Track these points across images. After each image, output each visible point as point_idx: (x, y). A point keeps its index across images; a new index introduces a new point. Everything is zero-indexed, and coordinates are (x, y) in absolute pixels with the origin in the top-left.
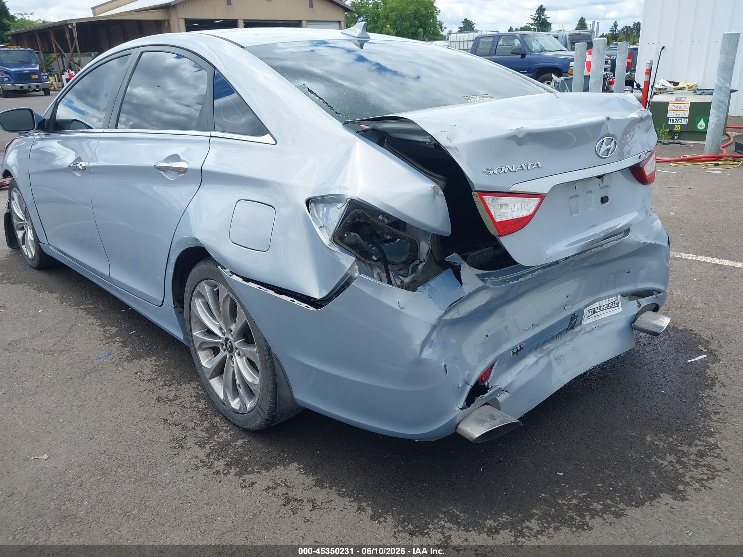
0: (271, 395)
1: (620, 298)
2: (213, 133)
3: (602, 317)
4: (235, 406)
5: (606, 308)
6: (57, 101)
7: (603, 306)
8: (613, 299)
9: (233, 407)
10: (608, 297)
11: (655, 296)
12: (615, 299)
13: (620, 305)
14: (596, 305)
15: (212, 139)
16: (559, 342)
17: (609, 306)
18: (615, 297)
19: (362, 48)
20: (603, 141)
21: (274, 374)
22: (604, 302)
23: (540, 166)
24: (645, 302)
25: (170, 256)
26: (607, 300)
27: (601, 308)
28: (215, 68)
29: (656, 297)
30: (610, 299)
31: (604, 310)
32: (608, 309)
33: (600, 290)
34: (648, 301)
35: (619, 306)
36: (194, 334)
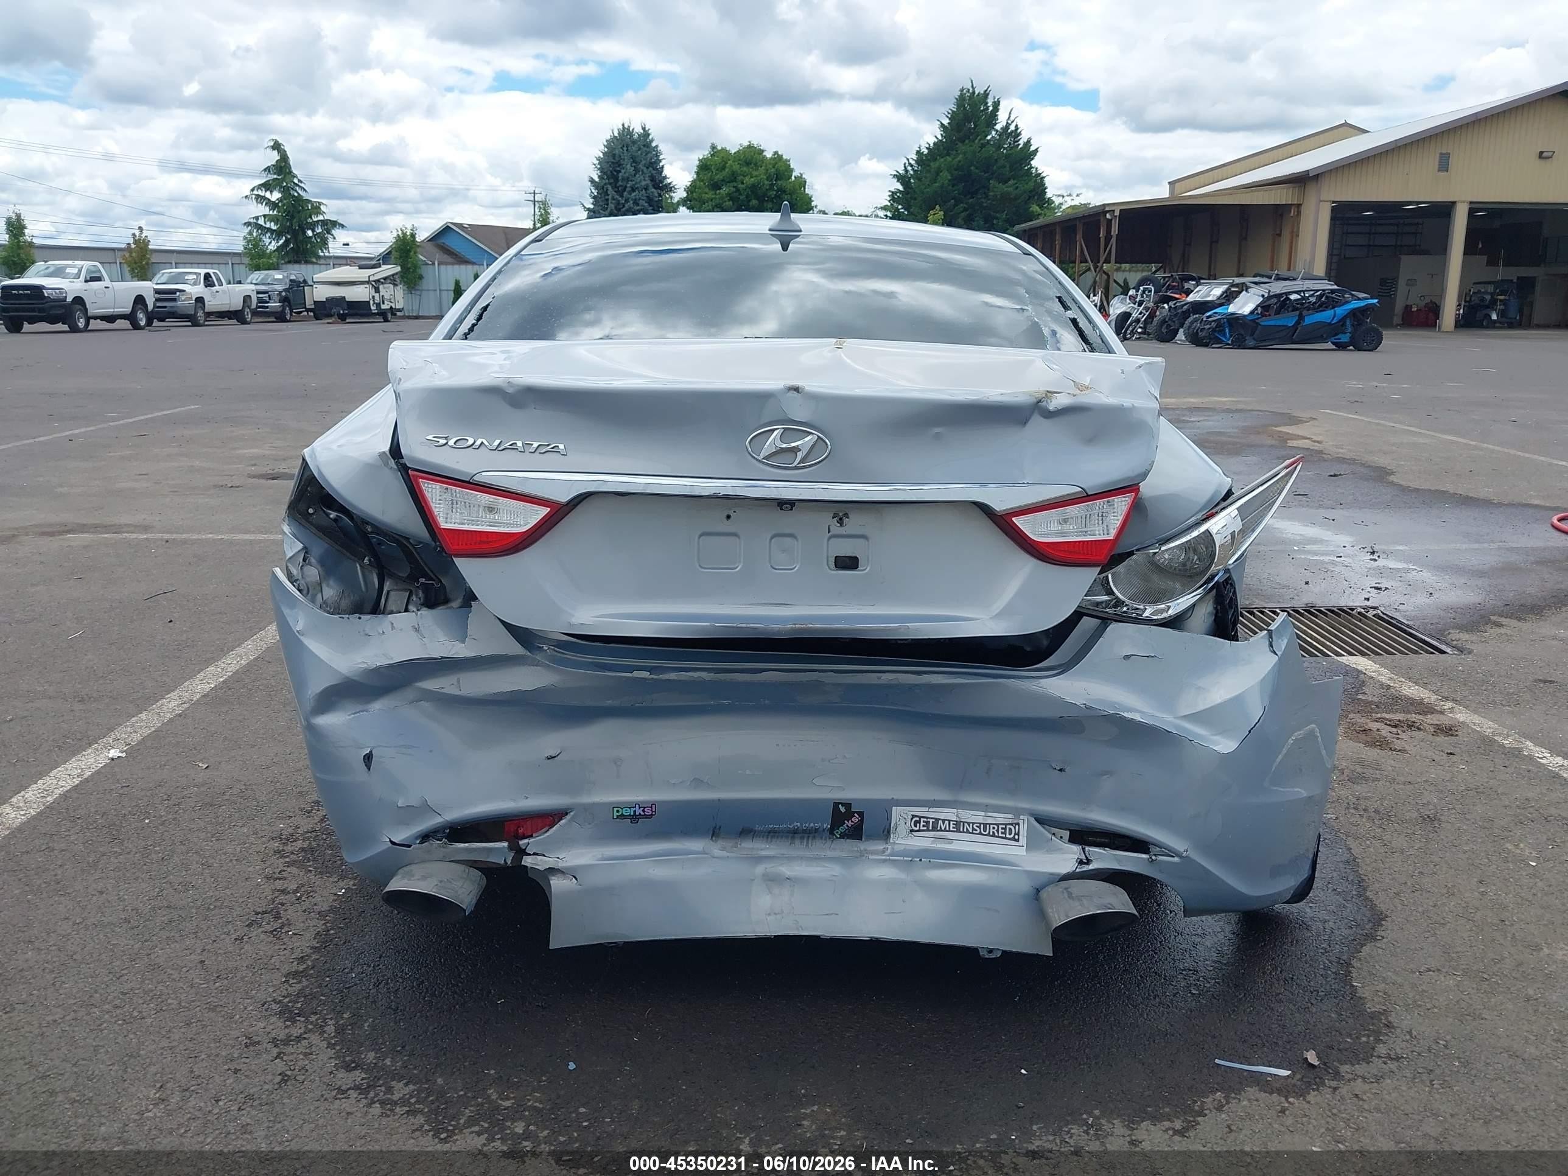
1: (1026, 824)
5: (973, 829)
7: (969, 824)
11: (1146, 857)
12: (1010, 821)
13: (1023, 840)
16: (798, 849)
17: (984, 829)
24: (1106, 858)
27: (959, 826)
29: (1153, 862)
31: (968, 832)
32: (980, 834)
34: (1120, 862)
35: (1018, 840)
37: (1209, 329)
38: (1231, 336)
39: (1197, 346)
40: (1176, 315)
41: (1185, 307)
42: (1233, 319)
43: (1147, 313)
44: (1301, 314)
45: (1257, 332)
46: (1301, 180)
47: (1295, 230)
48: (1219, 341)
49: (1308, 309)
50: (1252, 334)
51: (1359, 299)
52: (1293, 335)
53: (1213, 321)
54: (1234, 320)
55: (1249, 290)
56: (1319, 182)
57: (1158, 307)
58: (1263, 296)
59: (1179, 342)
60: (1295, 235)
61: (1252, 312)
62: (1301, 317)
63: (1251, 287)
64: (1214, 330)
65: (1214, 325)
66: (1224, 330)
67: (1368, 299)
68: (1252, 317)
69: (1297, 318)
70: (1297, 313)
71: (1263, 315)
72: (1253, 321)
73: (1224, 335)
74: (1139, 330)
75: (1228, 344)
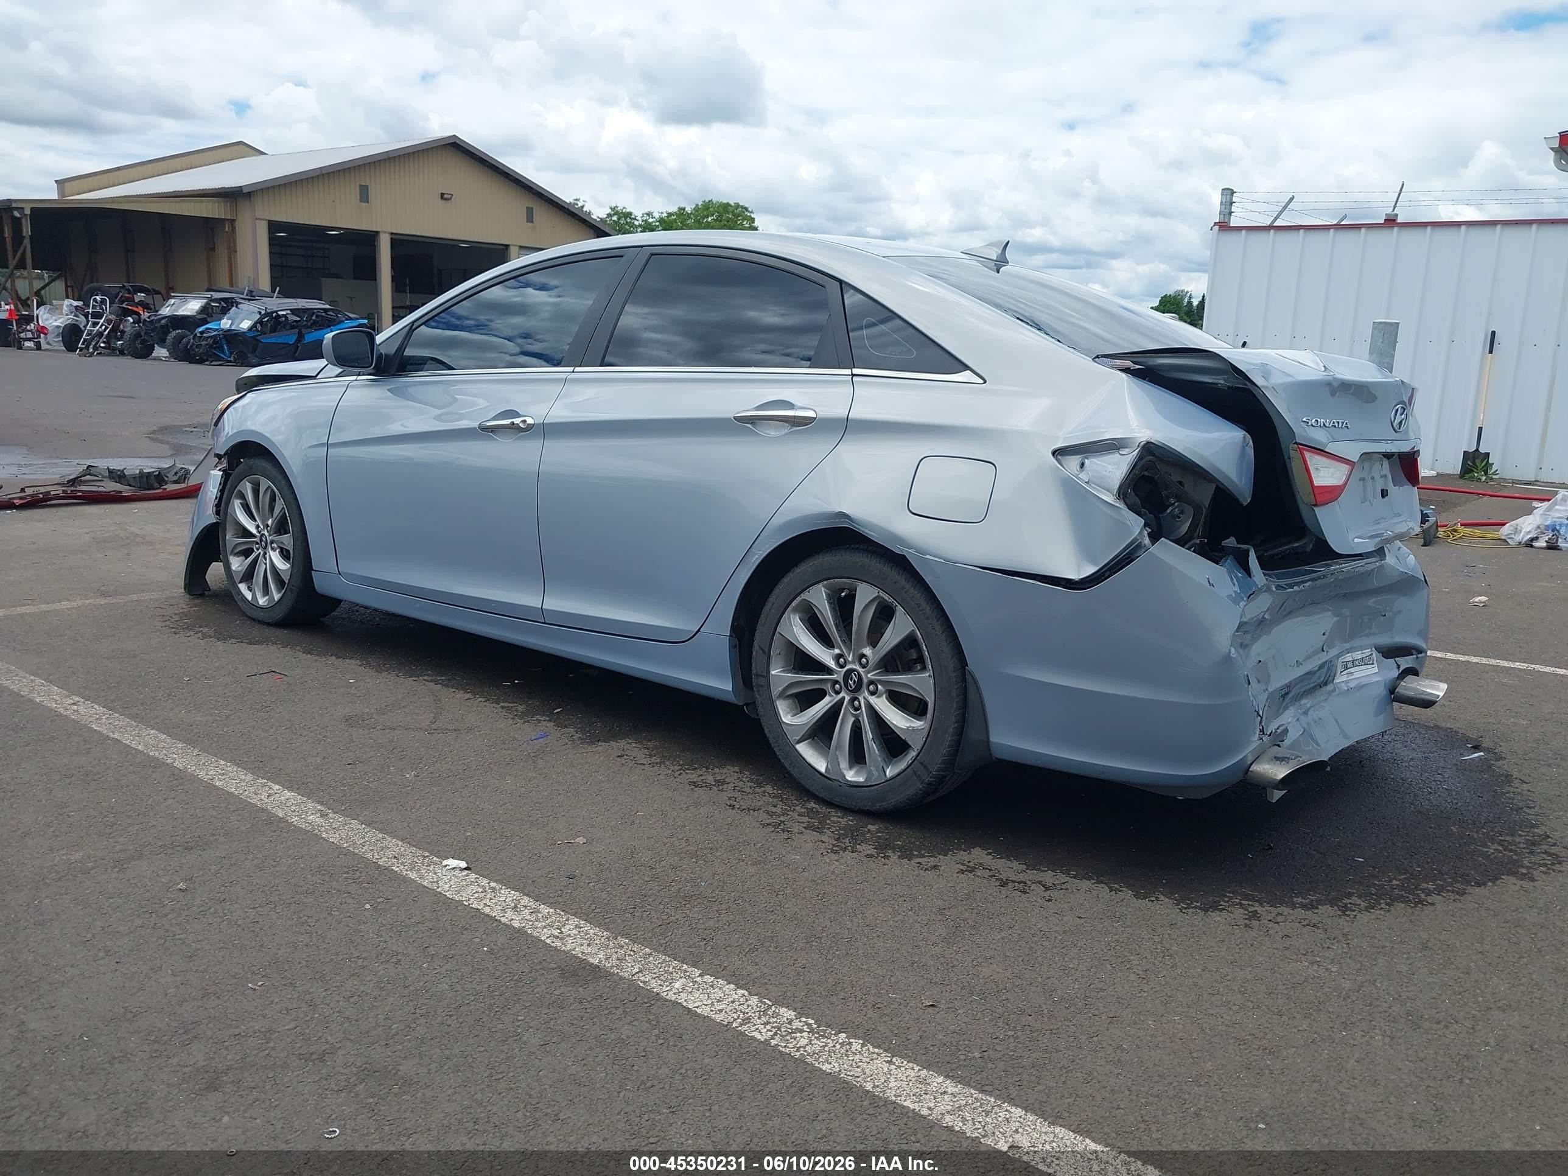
0: (950, 741)
1: (1375, 653)
2: (856, 371)
3: (1356, 675)
4: (853, 777)
5: (1359, 663)
6: (413, 325)
7: (1357, 660)
8: (1367, 652)
9: (849, 779)
10: (1362, 648)
11: (1415, 656)
12: (1369, 653)
13: (1375, 663)
14: (1348, 658)
15: (855, 379)
17: (1362, 662)
18: (1369, 650)
19: (998, 272)
20: (1397, 410)
21: (964, 705)
22: (1358, 655)
23: (1349, 425)
24: (1406, 662)
25: (753, 550)
26: (1360, 652)
27: (1354, 663)
28: (841, 282)
29: (1417, 658)
30: (1364, 651)
31: (1357, 666)
32: (1362, 665)
33: (1353, 636)
34: (1407, 662)
35: (1373, 664)
36: (773, 672)
37: (207, 344)
38: (231, 353)
39: (190, 363)
40: (153, 330)
41: (163, 322)
42: (231, 335)
43: (111, 326)
44: (300, 330)
45: (259, 349)
46: (233, 196)
47: (232, 245)
48: (219, 359)
49: (306, 327)
50: (254, 351)
51: (351, 319)
52: (295, 353)
53: (208, 337)
54: (231, 337)
55: (239, 306)
56: (252, 199)
57: (121, 320)
58: (260, 313)
59: (164, 359)
60: (232, 250)
61: (250, 329)
62: (301, 336)
63: (240, 303)
64: (211, 347)
65: (210, 341)
66: (222, 347)
67: (358, 319)
68: (251, 334)
69: (297, 335)
70: (297, 330)
71: (263, 333)
72: (254, 338)
73: (223, 352)
74: (102, 345)
75: (230, 361)
